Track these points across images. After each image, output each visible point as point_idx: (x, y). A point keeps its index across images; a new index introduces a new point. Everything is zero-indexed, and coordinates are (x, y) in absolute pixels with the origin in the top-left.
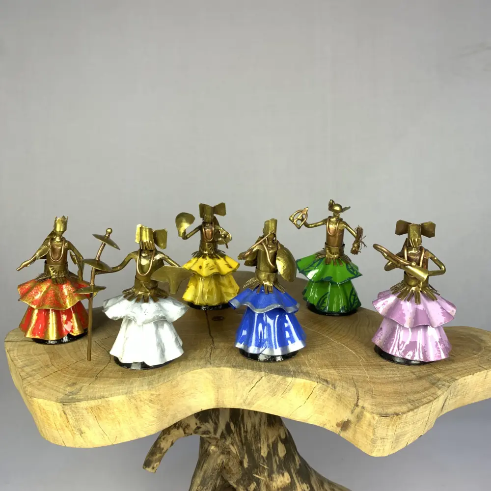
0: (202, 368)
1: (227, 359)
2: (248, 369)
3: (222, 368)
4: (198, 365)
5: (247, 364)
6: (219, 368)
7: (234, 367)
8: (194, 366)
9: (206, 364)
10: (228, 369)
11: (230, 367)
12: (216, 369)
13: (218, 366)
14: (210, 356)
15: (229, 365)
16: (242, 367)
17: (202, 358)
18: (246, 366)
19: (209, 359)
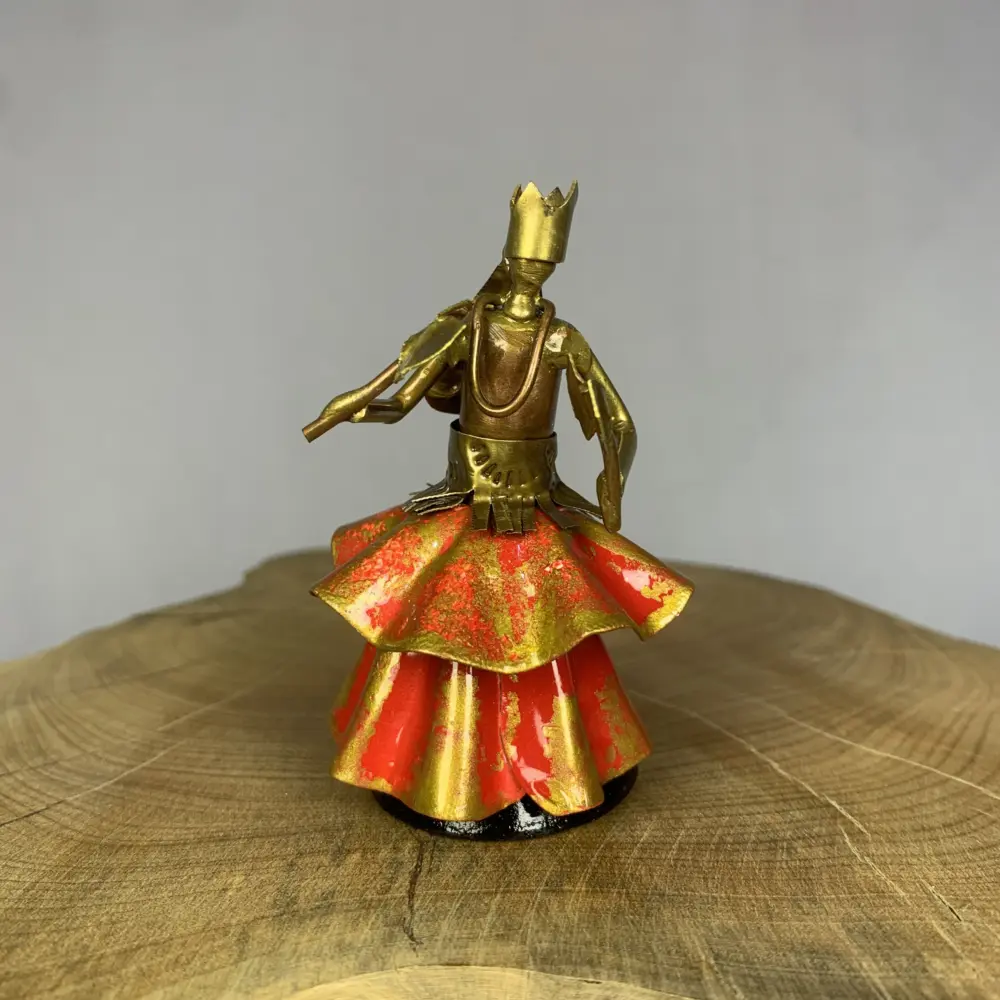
0: (364, 968)
1: (500, 912)
2: (623, 978)
3: (474, 970)
4: (342, 948)
5: (616, 948)
6: (458, 969)
7: (546, 962)
8: (318, 955)
9: (388, 940)
10: (512, 975)
11: (521, 964)
12: (441, 977)
13: (452, 953)
14: (411, 895)
15: (513, 948)
16: (590, 963)
17: (367, 906)
18: (610, 958)
19: (405, 907)
